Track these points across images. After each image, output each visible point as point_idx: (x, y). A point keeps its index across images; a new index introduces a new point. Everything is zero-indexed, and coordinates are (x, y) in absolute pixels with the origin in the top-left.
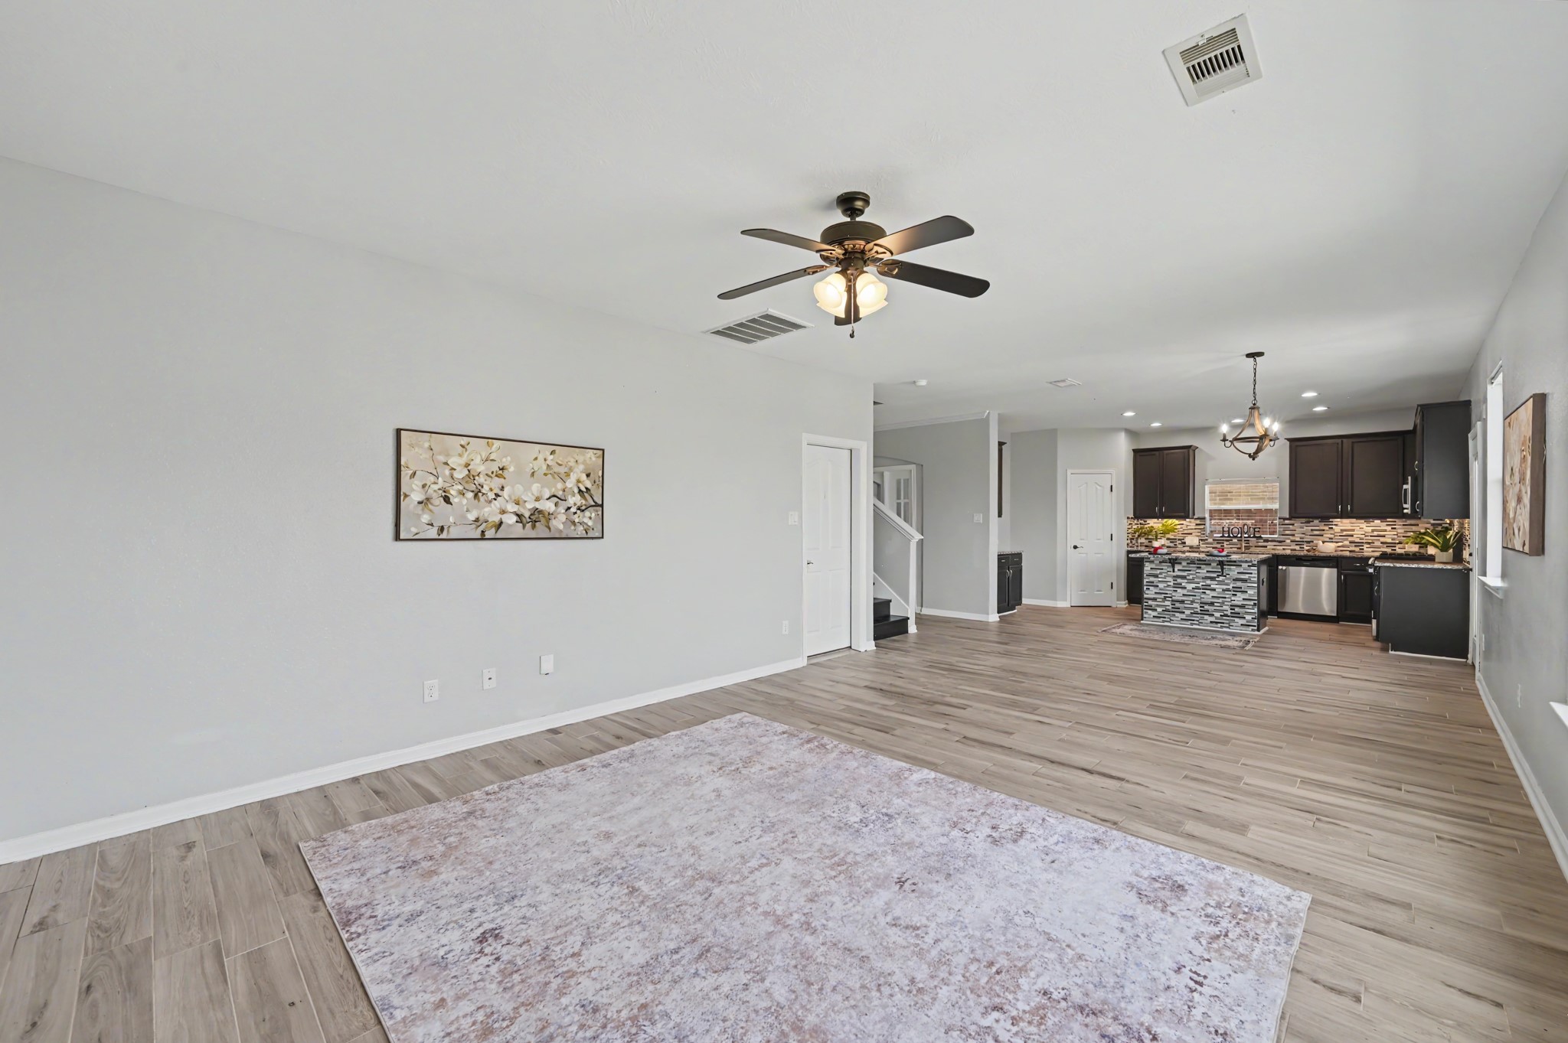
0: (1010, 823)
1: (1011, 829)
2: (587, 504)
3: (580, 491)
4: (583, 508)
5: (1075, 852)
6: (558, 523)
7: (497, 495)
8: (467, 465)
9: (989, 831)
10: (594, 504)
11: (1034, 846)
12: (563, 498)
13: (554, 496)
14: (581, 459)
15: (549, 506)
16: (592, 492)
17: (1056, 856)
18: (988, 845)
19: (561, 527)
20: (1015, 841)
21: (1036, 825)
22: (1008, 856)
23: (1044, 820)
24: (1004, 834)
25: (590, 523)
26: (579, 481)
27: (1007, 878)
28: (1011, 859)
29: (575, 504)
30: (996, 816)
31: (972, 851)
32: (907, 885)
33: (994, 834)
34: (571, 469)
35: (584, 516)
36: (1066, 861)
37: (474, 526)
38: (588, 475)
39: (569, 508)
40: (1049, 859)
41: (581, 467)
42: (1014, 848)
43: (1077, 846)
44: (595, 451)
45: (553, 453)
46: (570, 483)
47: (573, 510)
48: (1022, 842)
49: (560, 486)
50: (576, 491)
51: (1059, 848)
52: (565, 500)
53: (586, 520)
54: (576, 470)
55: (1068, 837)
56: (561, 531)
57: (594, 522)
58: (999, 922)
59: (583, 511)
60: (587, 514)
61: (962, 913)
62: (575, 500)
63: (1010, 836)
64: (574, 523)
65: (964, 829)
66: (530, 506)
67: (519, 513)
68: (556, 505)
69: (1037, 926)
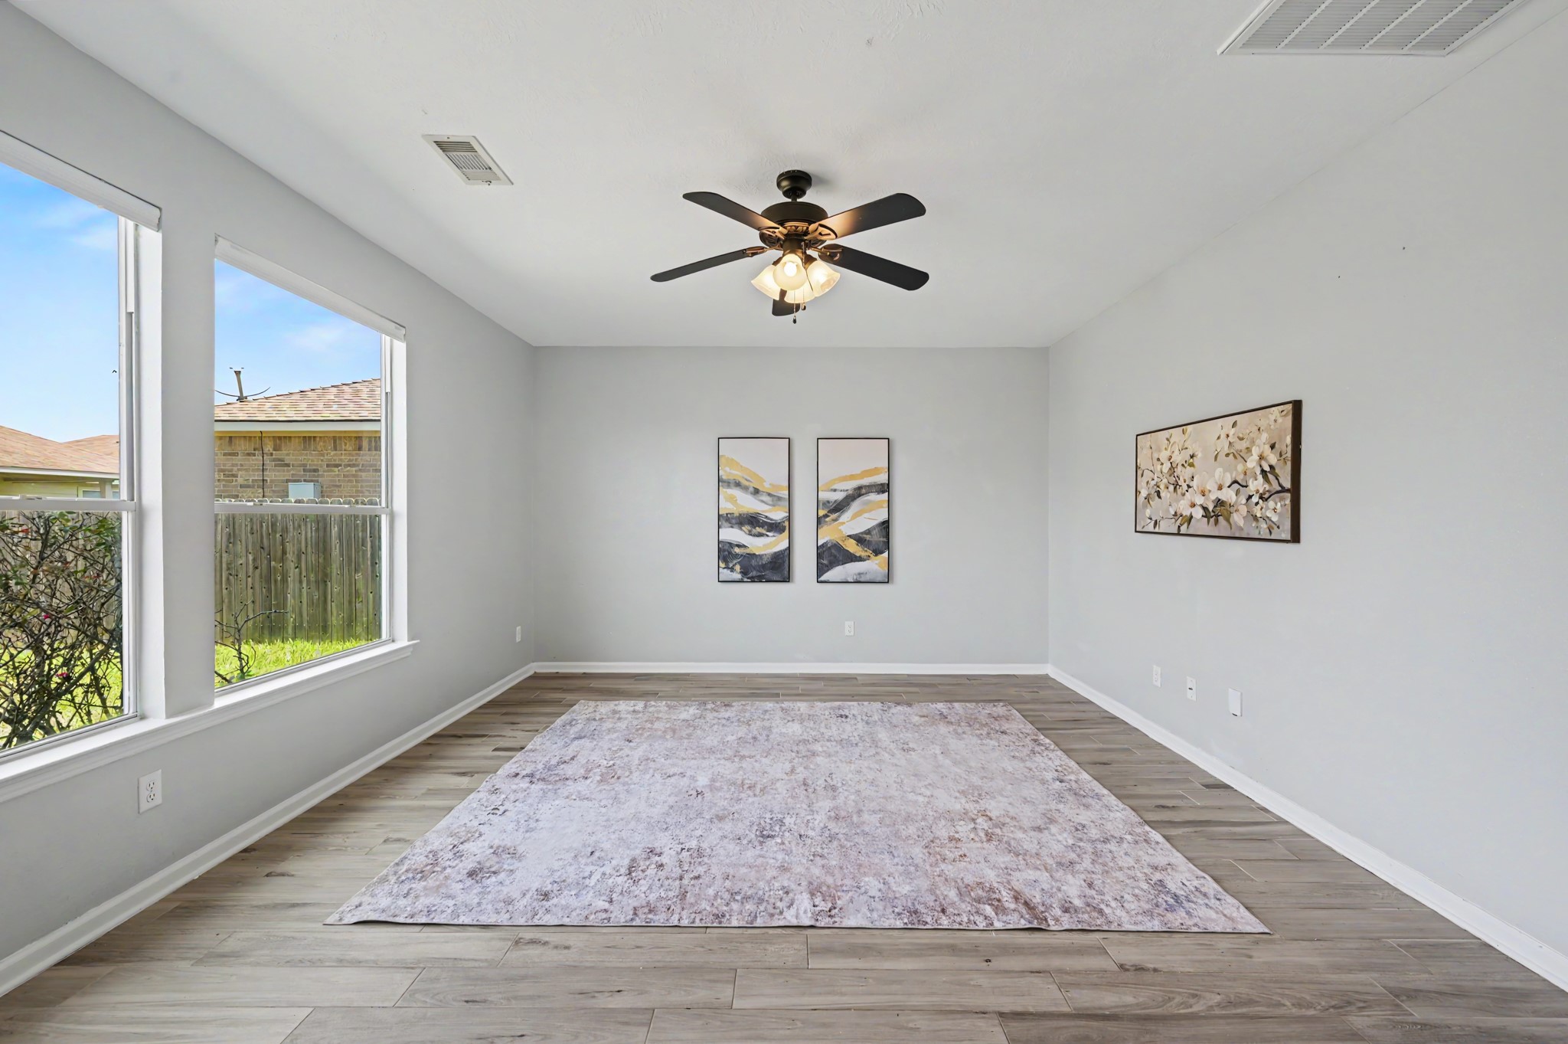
0: (647, 879)
1: (643, 871)
2: (1271, 489)
3: (1263, 472)
4: (1266, 496)
5: (571, 874)
6: (1238, 519)
7: (1189, 486)
8: (1170, 458)
9: (664, 859)
10: (1280, 489)
11: (614, 862)
12: (1244, 484)
13: (1235, 482)
14: (1263, 424)
15: (1228, 495)
16: (1277, 471)
17: (590, 860)
18: (657, 845)
19: (1241, 523)
20: (634, 860)
21: (618, 890)
22: (634, 843)
23: (611, 901)
24: (647, 863)
25: (1275, 519)
26: (1261, 457)
27: (628, 823)
28: (631, 840)
29: (1257, 492)
30: (666, 883)
31: (666, 834)
32: (695, 793)
33: (657, 858)
34: (1253, 442)
35: (1268, 508)
36: (580, 859)
37: (1173, 520)
38: (1273, 447)
39: (1250, 497)
40: (597, 854)
41: (1264, 436)
42: (632, 852)
43: (569, 881)
44: (1281, 408)
45: (1234, 425)
46: (1252, 463)
47: (1255, 499)
48: (626, 862)
49: (1240, 467)
50: (1258, 471)
51: (589, 869)
52: (1246, 487)
53: (1269, 514)
54: (1258, 442)
55: (581, 886)
56: (1241, 529)
57: (1280, 515)
58: (622, 796)
59: (1266, 500)
60: (1271, 504)
61: (648, 792)
62: (1257, 485)
63: (642, 863)
64: (1255, 518)
65: (688, 851)
66: (1213, 497)
67: (1205, 505)
68: (1237, 493)
69: (596, 802)
